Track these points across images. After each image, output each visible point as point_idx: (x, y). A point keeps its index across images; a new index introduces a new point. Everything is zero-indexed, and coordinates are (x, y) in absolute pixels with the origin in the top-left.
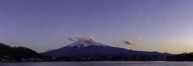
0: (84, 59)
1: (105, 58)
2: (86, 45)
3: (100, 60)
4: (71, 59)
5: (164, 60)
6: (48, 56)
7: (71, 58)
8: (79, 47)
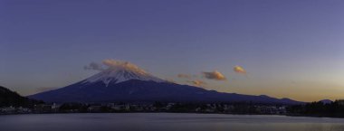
0: (117, 108)
1: (159, 106)
2: (122, 79)
3: (149, 111)
4: (90, 108)
5: (281, 113)
6: (42, 102)
7: (89, 106)
8: (107, 82)
